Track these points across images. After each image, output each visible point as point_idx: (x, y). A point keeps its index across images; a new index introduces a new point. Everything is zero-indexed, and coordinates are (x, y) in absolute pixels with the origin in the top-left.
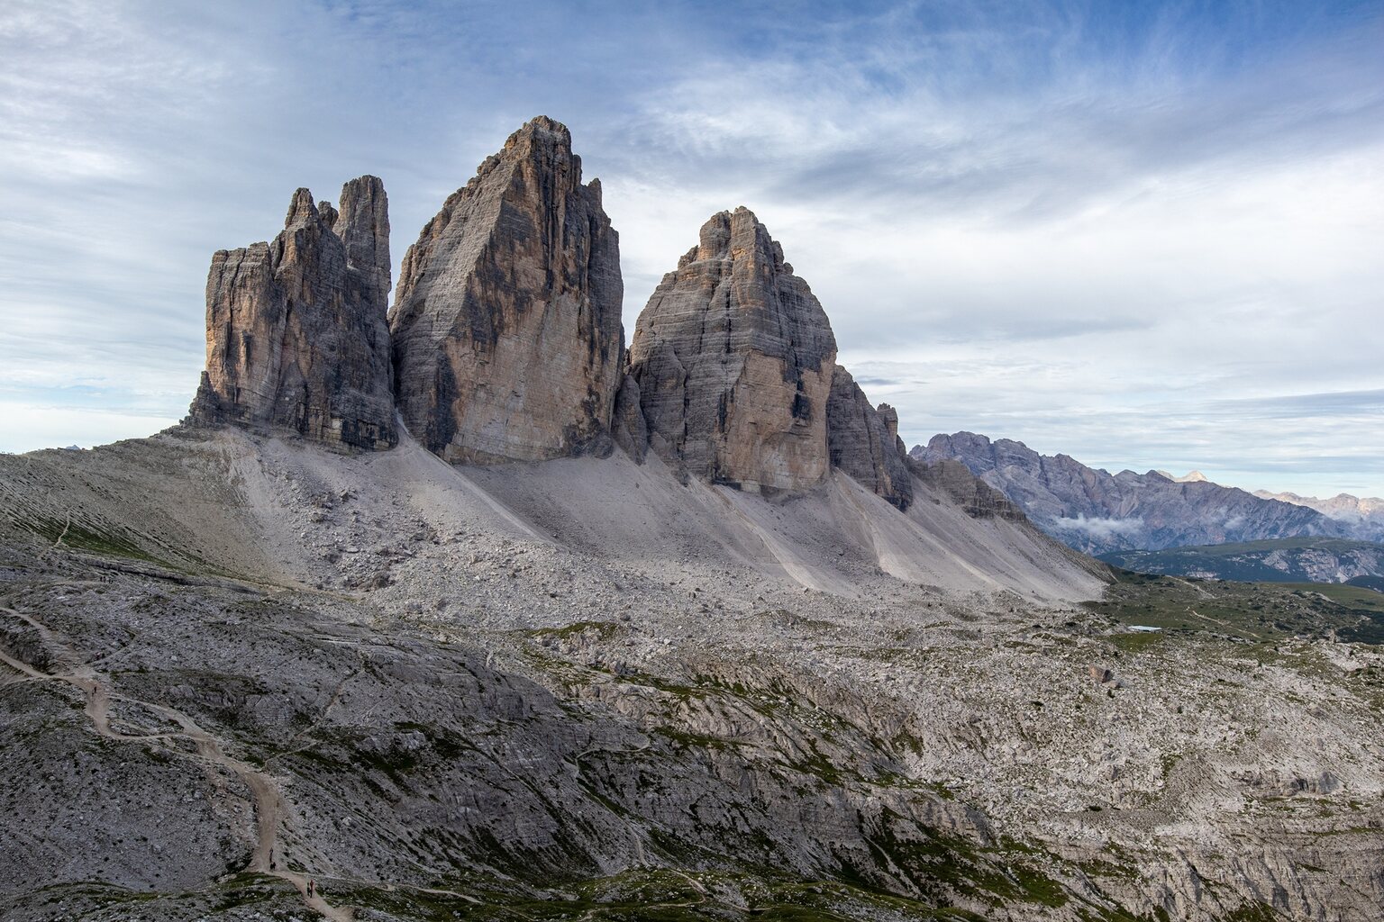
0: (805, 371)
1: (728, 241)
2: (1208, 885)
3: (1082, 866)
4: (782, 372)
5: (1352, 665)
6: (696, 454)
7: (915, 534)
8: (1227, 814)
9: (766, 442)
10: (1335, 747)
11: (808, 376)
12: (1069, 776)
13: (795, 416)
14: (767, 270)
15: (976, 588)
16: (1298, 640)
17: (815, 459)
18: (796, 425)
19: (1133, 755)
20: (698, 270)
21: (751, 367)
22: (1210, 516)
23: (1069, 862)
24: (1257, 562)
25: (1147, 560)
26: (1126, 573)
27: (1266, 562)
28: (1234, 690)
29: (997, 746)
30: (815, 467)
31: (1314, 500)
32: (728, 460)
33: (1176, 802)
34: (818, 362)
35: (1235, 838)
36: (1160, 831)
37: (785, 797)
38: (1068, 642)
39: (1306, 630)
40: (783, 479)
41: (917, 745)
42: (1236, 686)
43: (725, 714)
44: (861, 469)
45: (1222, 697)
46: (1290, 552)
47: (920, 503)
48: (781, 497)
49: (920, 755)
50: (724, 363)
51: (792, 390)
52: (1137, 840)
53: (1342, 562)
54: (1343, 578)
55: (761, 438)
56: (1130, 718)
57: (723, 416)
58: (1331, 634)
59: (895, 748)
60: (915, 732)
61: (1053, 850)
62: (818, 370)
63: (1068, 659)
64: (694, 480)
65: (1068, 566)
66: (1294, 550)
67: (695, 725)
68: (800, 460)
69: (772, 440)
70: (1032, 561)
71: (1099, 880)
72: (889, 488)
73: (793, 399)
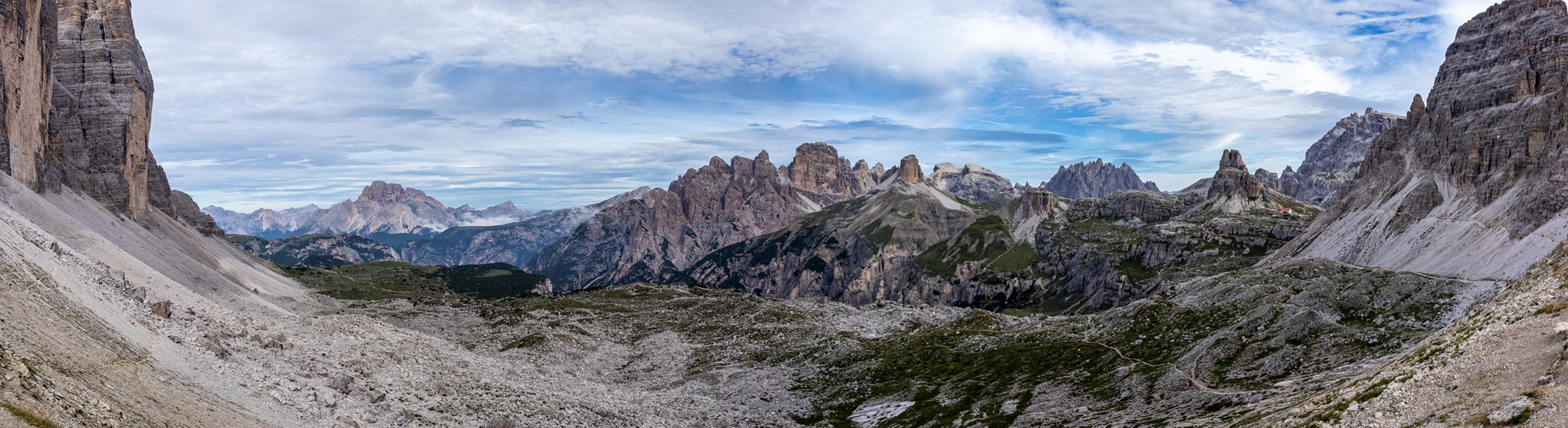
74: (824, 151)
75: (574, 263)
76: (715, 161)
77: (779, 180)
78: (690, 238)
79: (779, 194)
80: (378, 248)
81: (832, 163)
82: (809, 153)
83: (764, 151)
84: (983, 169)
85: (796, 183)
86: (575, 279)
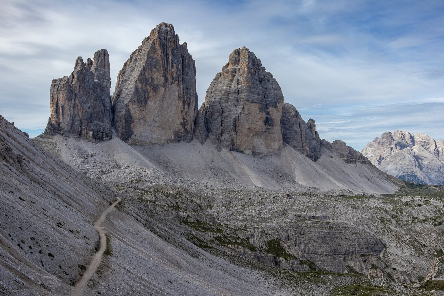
0: (270, 108)
4: (259, 109)
9: (254, 135)
11: (271, 110)
13: (266, 125)
17: (277, 141)
18: (267, 128)
20: (228, 72)
21: (246, 107)
30: (276, 144)
32: (237, 142)
34: (276, 104)
40: (262, 149)
44: (297, 145)
47: (323, 158)
48: (261, 156)
50: (236, 106)
51: (264, 115)
55: (252, 134)
62: (276, 107)
64: (223, 150)
68: (270, 142)
69: (256, 135)
72: (309, 152)
73: (265, 118)
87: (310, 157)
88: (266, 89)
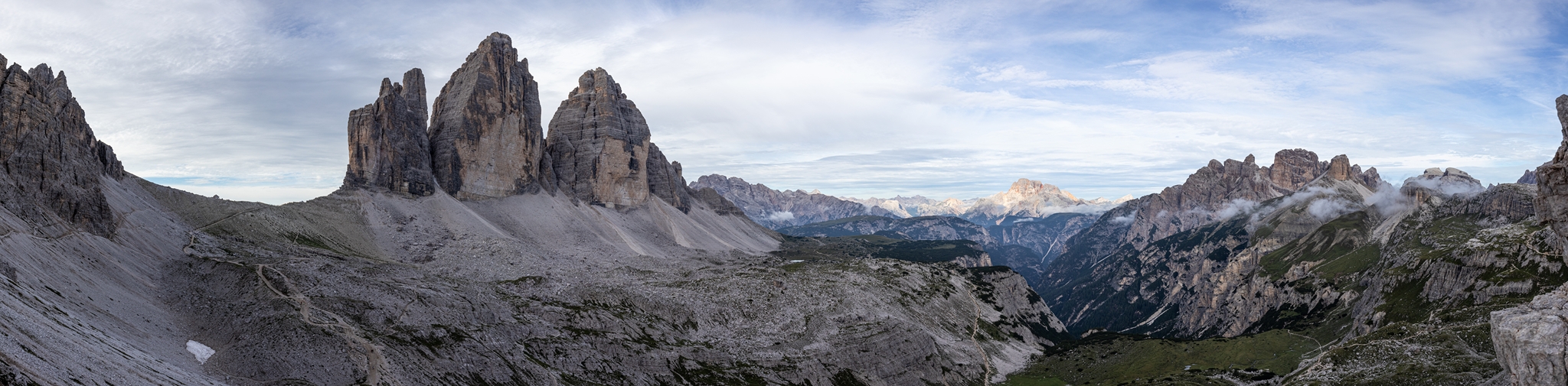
0: (635, 146)
1: (593, 84)
2: (826, 366)
3: (773, 368)
4: (623, 147)
5: (876, 268)
6: (582, 190)
7: (692, 225)
8: (832, 337)
9: (616, 182)
10: (871, 302)
11: (636, 148)
12: (765, 331)
13: (631, 168)
14: (613, 97)
15: (722, 249)
16: (857, 260)
17: (642, 190)
18: (632, 173)
19: (793, 318)
20: (579, 98)
21: (607, 145)
22: (823, 208)
23: (768, 368)
24: (841, 227)
25: (797, 231)
26: (789, 237)
27: (845, 227)
28: (833, 284)
29: (733, 322)
30: (642, 194)
31: (862, 200)
32: (598, 192)
33: (812, 335)
34: (641, 141)
35: (836, 345)
36: (806, 348)
37: (630, 356)
38: (764, 271)
39: (861, 255)
40: (626, 201)
41: (695, 326)
42: (834, 282)
43: (598, 318)
44: (665, 194)
45: (828, 287)
46: (853, 223)
47: (694, 209)
48: (625, 210)
49: (697, 330)
50: (594, 143)
51: (629, 156)
52: (796, 353)
53: (873, 225)
54: (873, 232)
55: (614, 180)
56: (791, 302)
57: (595, 170)
58: (869, 256)
59: (684, 328)
60: (693, 320)
61: (760, 364)
62: (641, 145)
63: (764, 279)
64: (582, 203)
65: (763, 235)
66: (856, 221)
67: (583, 324)
68: (634, 191)
69: (619, 181)
70: (747, 234)
71: (781, 373)
72: (679, 203)
73: (629, 160)
74: (1302, 155)
75: (1095, 243)
76: (1213, 163)
77: (1255, 179)
78: (1174, 225)
79: (1254, 189)
80: (973, 227)
81: (1309, 165)
82: (1286, 157)
83: (1251, 155)
84: (1461, 172)
85: (1274, 181)
86: (1093, 255)
87: (681, 209)
88: (629, 122)
